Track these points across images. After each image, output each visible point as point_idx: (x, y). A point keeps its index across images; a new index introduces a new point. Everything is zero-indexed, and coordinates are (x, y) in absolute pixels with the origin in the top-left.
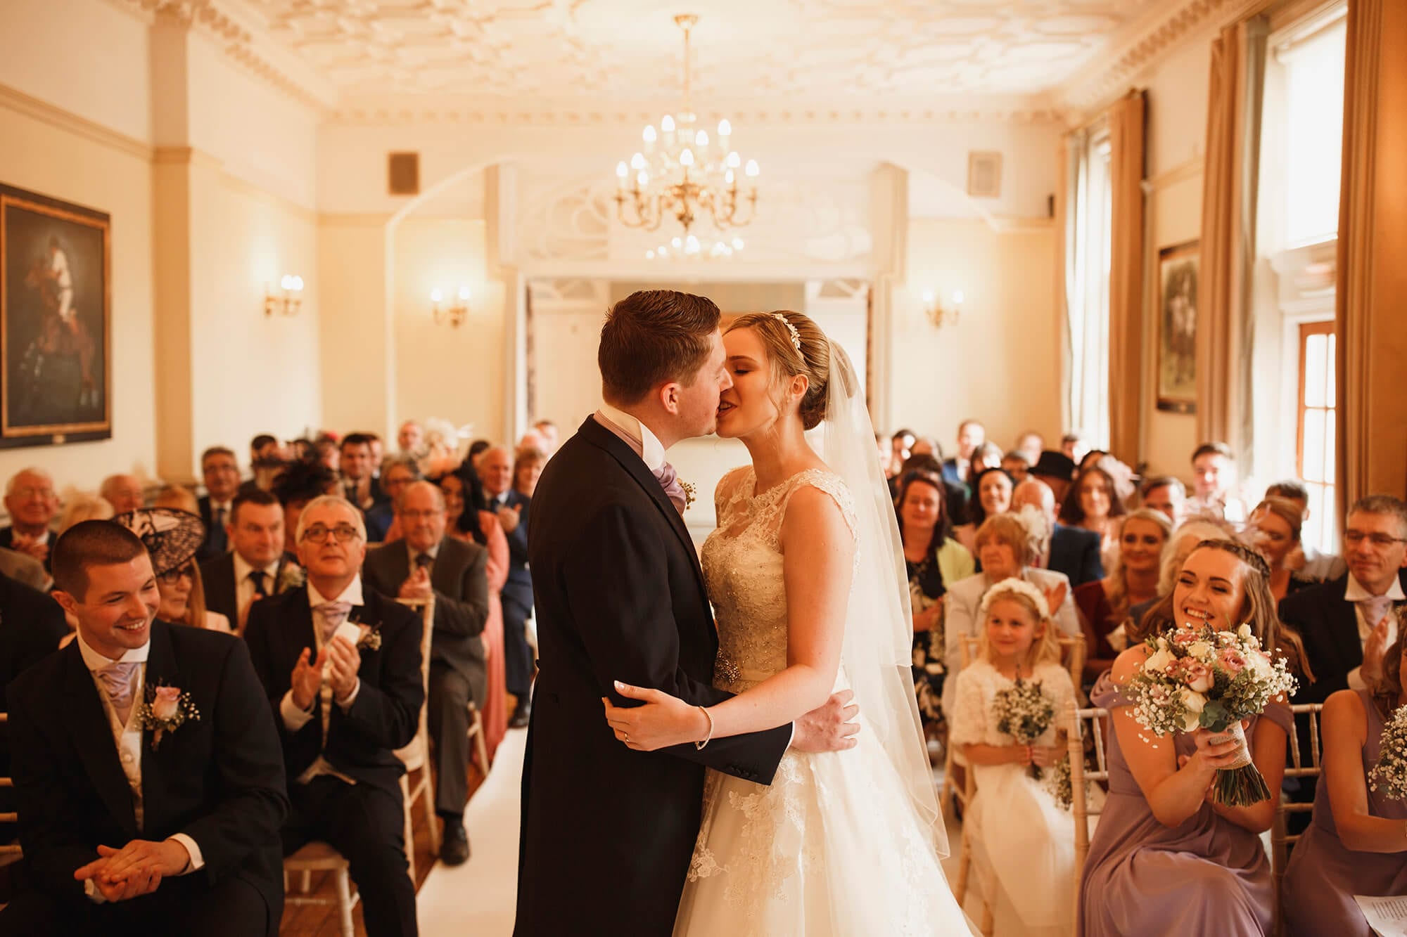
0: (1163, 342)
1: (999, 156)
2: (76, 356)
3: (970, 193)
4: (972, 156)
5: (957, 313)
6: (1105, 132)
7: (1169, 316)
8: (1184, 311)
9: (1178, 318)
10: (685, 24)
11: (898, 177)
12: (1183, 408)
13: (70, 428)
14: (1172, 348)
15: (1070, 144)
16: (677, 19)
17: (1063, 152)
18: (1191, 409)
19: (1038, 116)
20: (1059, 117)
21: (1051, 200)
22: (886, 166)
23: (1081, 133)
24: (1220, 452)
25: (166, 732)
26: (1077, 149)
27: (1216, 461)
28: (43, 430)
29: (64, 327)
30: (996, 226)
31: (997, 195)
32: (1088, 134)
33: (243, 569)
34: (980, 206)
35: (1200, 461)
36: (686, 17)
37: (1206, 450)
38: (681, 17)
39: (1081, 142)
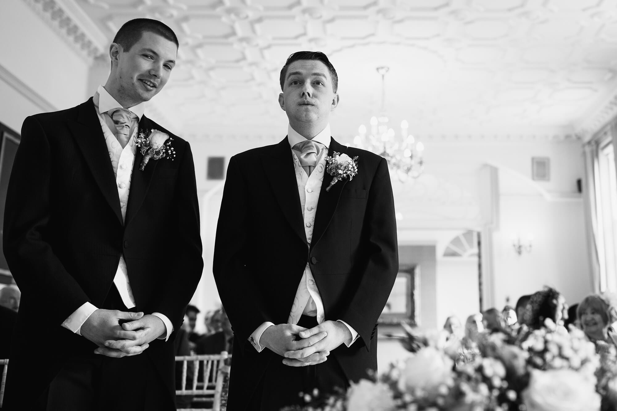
1: (548, 159)
3: (533, 179)
4: (533, 159)
5: (530, 246)
6: (609, 139)
10: (382, 71)
11: (494, 172)
15: (588, 149)
16: (378, 69)
17: (584, 153)
19: (568, 137)
20: (579, 138)
21: (579, 182)
22: (485, 165)
23: (593, 143)
26: (592, 152)
30: (548, 197)
31: (549, 180)
32: (597, 143)
34: (540, 186)
36: (382, 68)
38: (379, 68)
39: (594, 147)
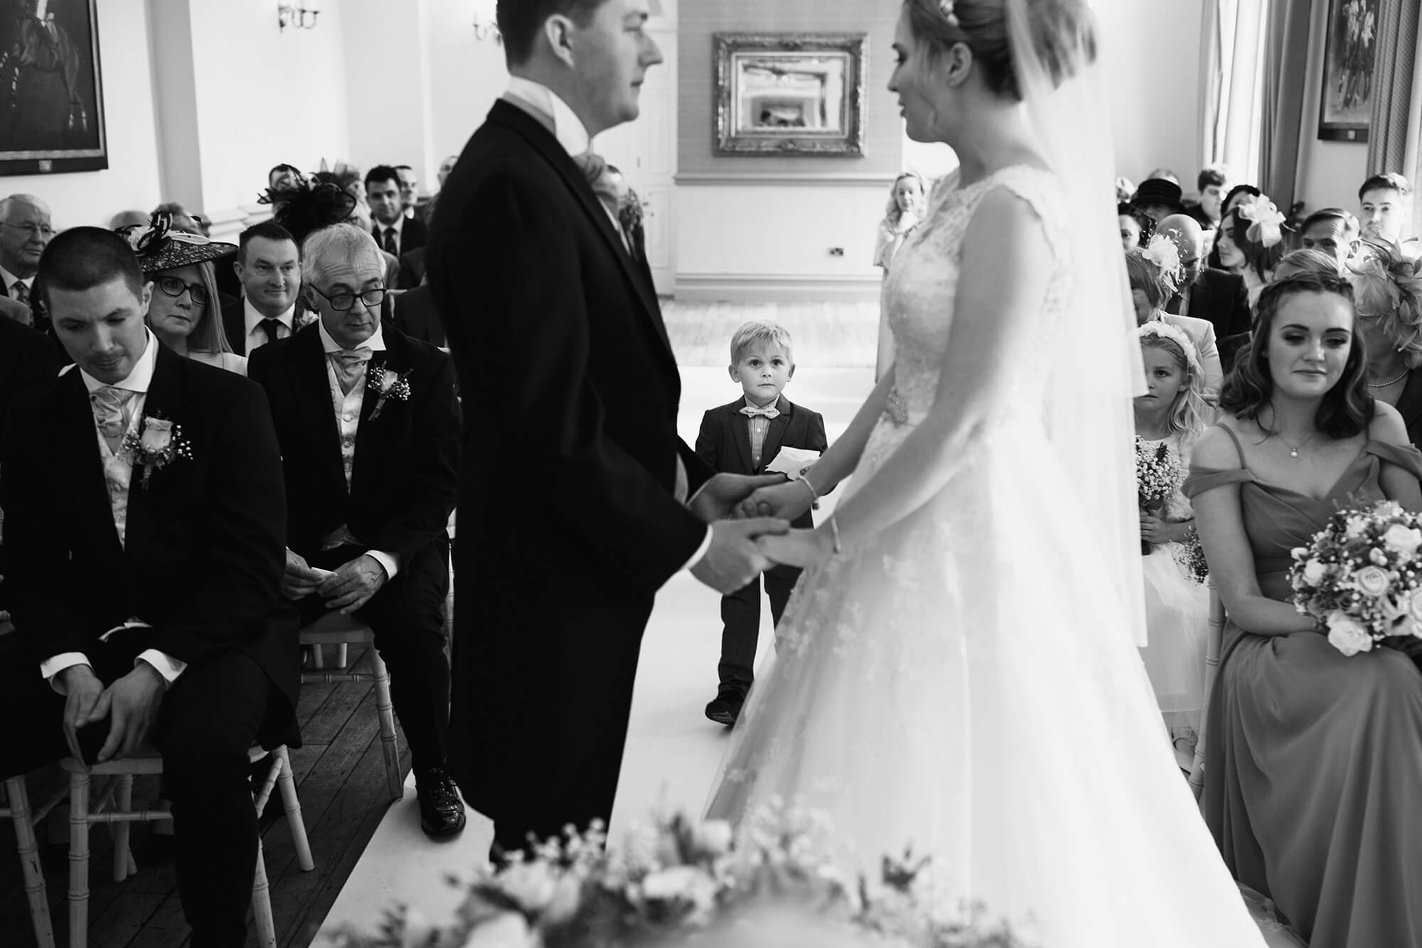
0: (1331, 56)
2: (60, 68)
7: (1342, 22)
8: (1360, 16)
9: (1353, 26)
12: (1352, 135)
13: (58, 154)
14: (1342, 63)
18: (1362, 136)
24: (1394, 186)
25: (155, 469)
27: (1390, 196)
28: (26, 155)
29: (42, 33)
33: (253, 317)
35: (1369, 196)
37: (1376, 183)
